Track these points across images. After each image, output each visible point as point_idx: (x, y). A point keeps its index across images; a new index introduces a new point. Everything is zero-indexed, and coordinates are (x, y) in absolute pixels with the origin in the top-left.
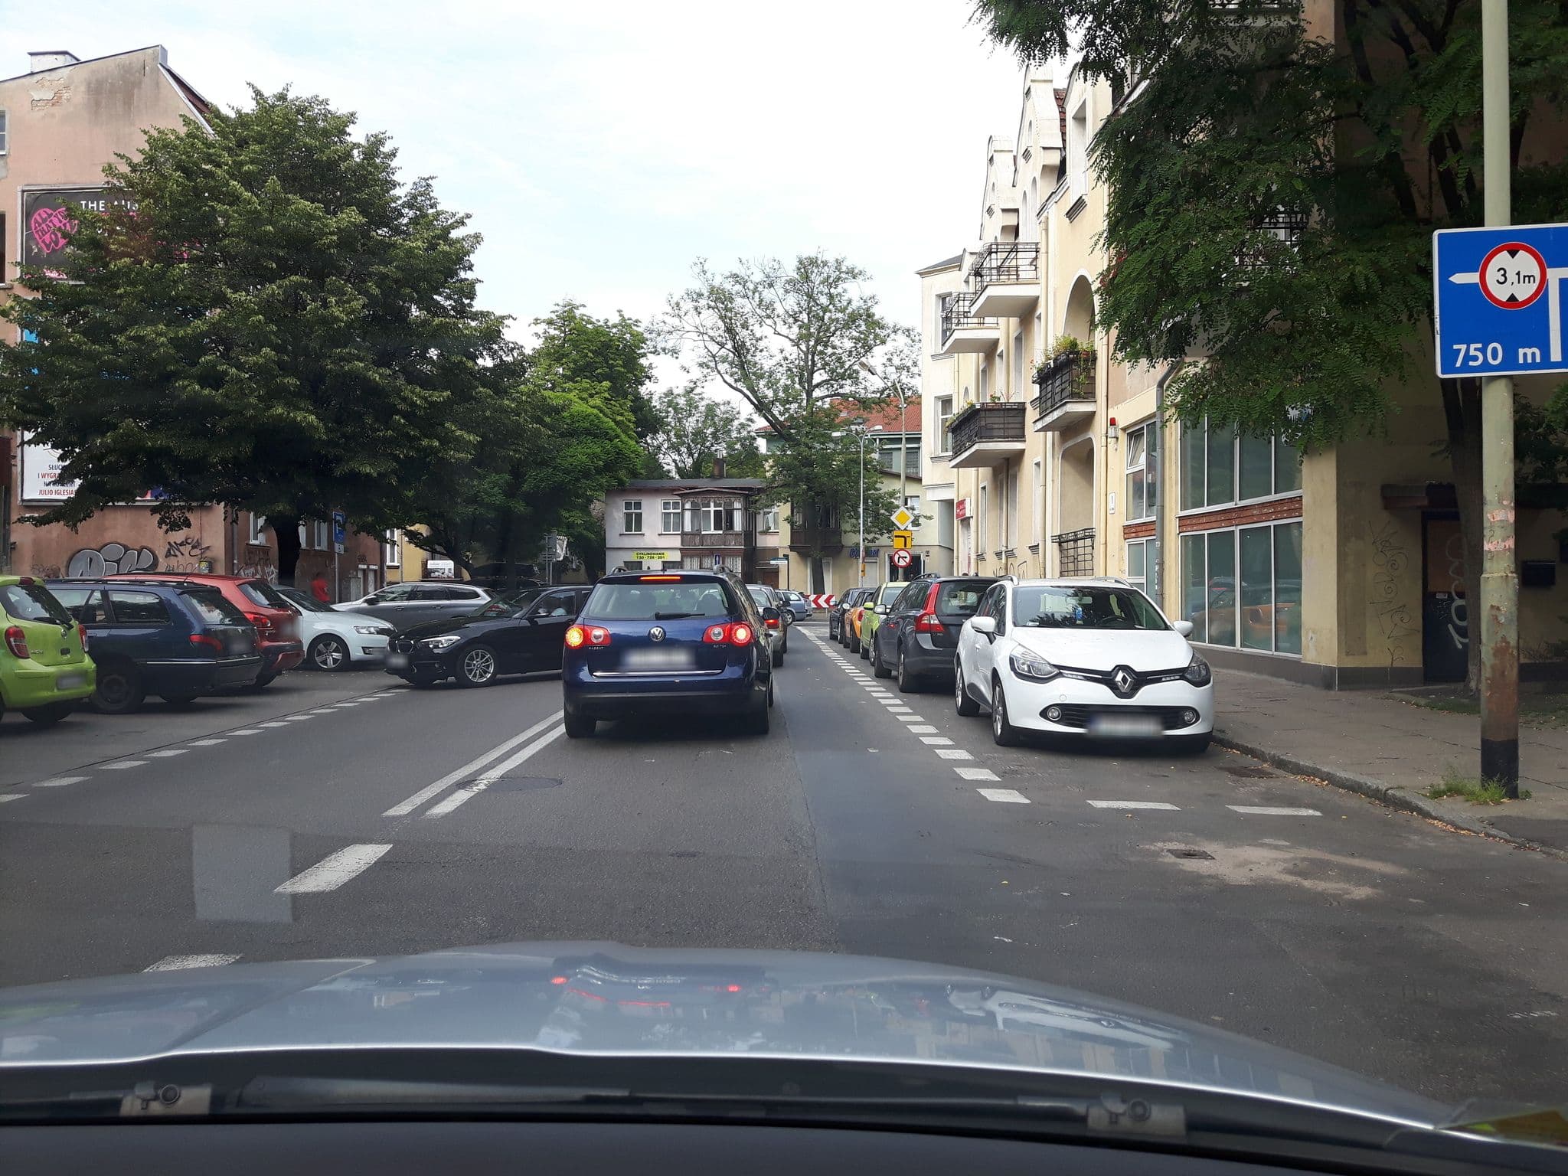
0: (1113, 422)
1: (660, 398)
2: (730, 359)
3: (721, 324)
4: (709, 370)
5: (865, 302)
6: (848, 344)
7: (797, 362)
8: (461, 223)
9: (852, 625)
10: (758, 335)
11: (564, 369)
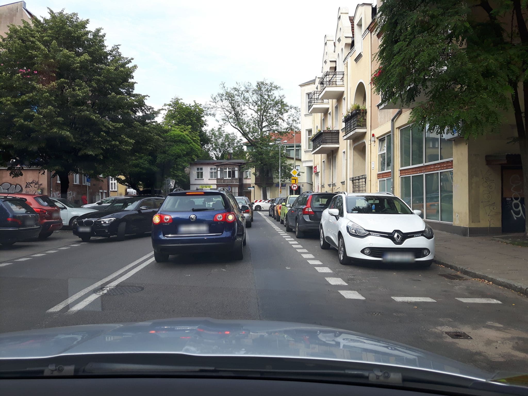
0: (373, 135)
1: (209, 132)
2: (233, 118)
3: (230, 105)
4: (226, 121)
5: (281, 97)
6: (275, 112)
7: (257, 119)
8: (130, 61)
9: (277, 211)
10: (243, 109)
11: (175, 121)
